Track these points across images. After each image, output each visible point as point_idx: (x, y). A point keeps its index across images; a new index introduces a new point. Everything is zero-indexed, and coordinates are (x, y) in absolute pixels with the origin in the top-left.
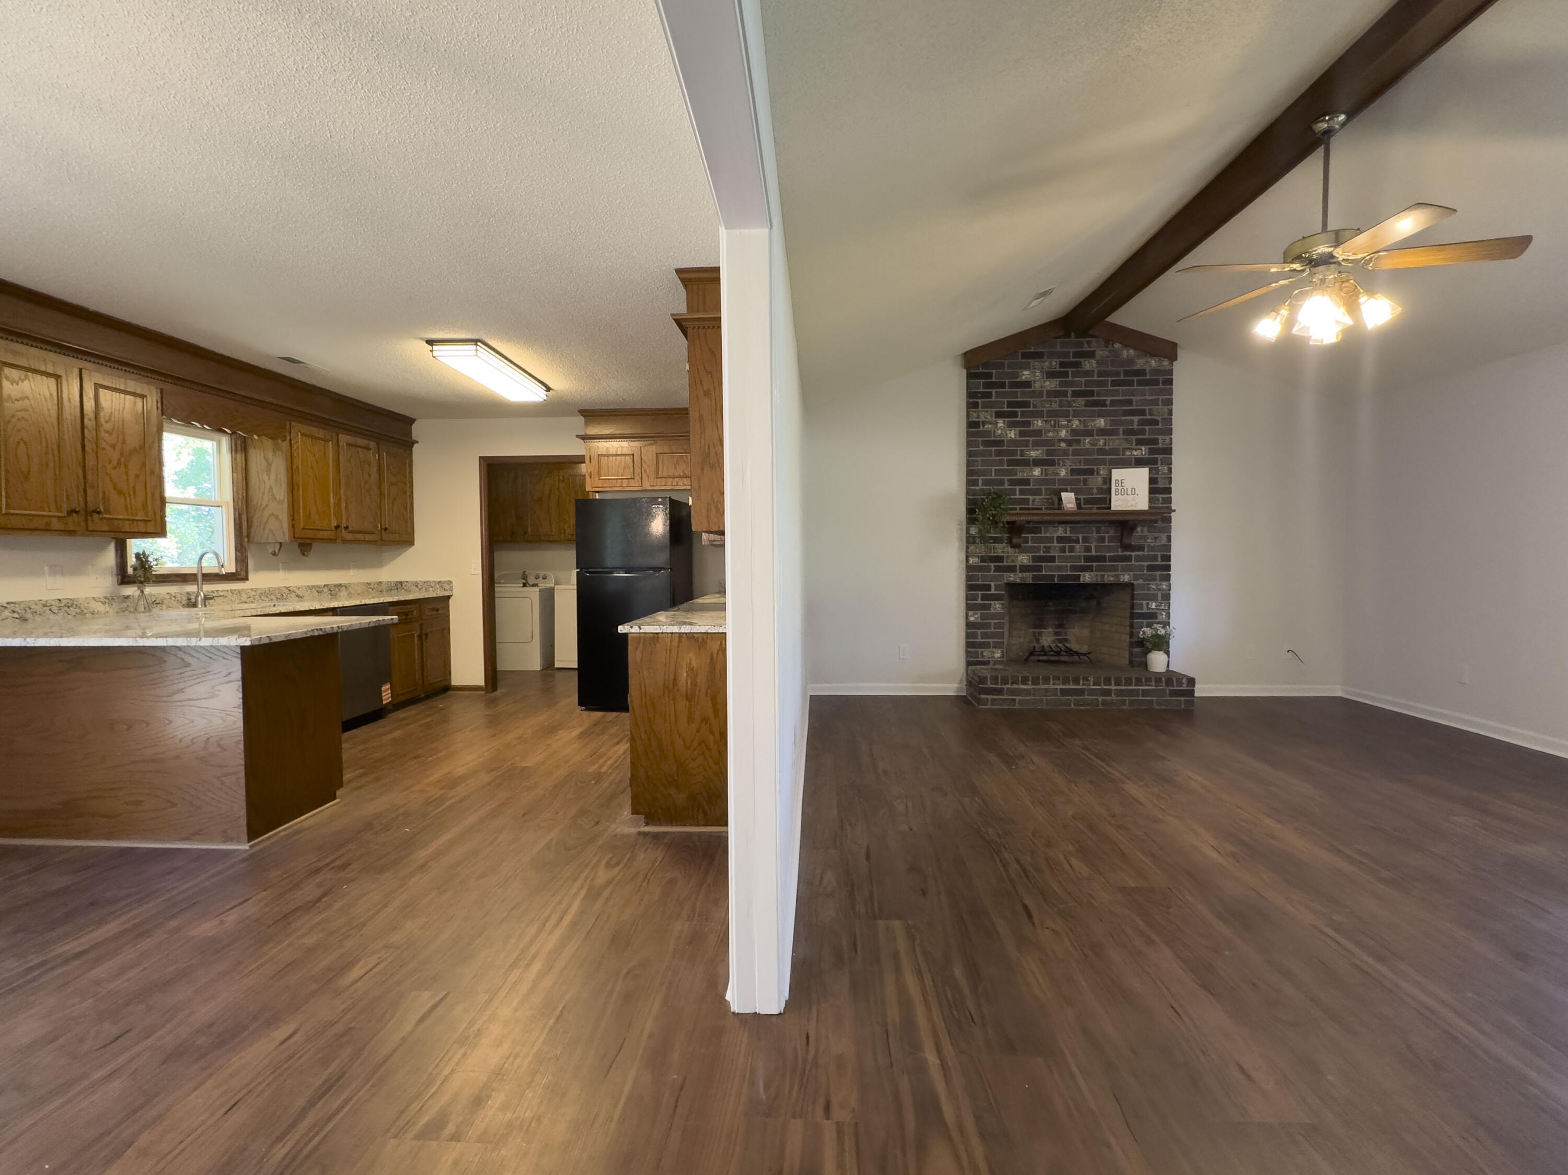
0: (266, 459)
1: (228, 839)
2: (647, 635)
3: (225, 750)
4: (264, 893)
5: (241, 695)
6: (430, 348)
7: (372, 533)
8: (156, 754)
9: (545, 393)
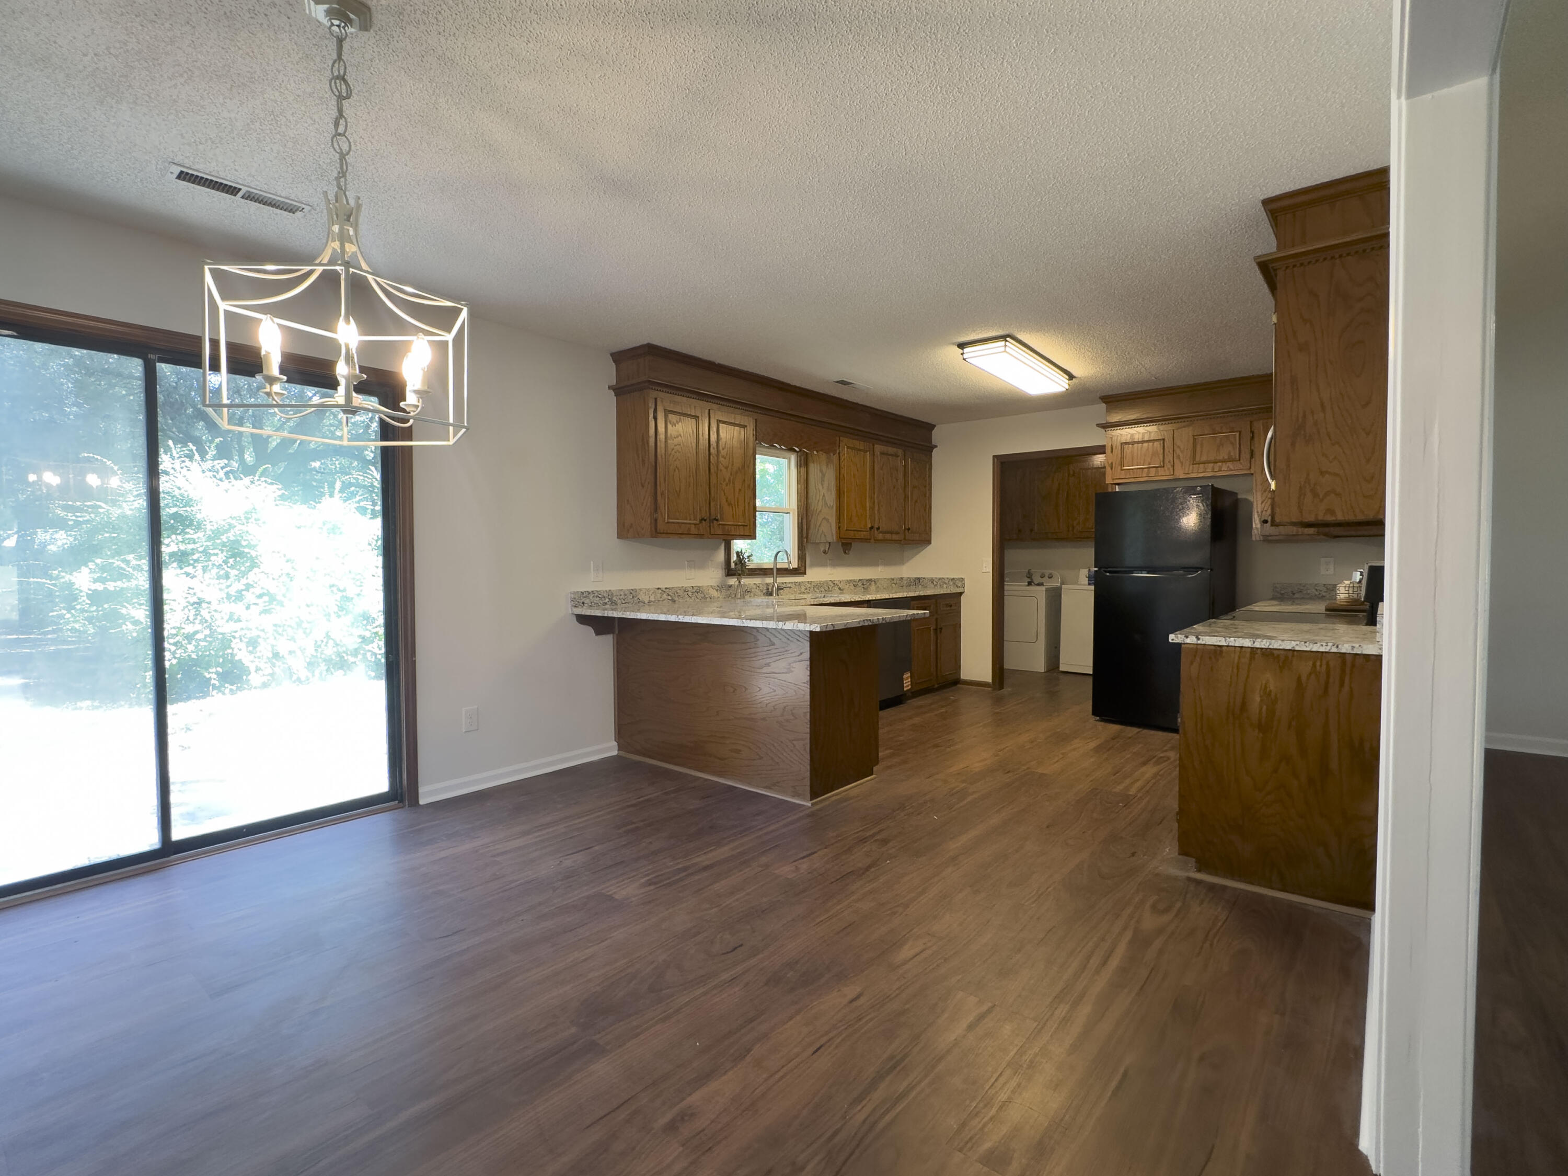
0: (821, 471)
1: (796, 794)
2: (1207, 647)
3: (796, 718)
4: (825, 850)
5: (808, 673)
6: (961, 351)
7: (897, 533)
8: (751, 714)
9: (1067, 381)
